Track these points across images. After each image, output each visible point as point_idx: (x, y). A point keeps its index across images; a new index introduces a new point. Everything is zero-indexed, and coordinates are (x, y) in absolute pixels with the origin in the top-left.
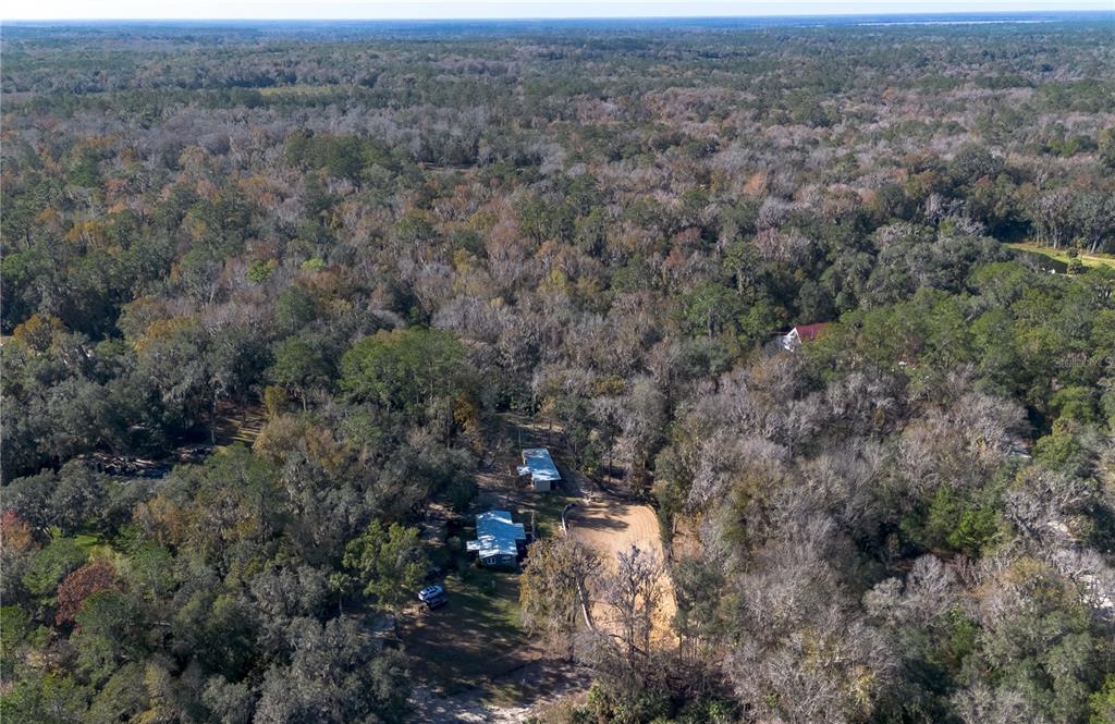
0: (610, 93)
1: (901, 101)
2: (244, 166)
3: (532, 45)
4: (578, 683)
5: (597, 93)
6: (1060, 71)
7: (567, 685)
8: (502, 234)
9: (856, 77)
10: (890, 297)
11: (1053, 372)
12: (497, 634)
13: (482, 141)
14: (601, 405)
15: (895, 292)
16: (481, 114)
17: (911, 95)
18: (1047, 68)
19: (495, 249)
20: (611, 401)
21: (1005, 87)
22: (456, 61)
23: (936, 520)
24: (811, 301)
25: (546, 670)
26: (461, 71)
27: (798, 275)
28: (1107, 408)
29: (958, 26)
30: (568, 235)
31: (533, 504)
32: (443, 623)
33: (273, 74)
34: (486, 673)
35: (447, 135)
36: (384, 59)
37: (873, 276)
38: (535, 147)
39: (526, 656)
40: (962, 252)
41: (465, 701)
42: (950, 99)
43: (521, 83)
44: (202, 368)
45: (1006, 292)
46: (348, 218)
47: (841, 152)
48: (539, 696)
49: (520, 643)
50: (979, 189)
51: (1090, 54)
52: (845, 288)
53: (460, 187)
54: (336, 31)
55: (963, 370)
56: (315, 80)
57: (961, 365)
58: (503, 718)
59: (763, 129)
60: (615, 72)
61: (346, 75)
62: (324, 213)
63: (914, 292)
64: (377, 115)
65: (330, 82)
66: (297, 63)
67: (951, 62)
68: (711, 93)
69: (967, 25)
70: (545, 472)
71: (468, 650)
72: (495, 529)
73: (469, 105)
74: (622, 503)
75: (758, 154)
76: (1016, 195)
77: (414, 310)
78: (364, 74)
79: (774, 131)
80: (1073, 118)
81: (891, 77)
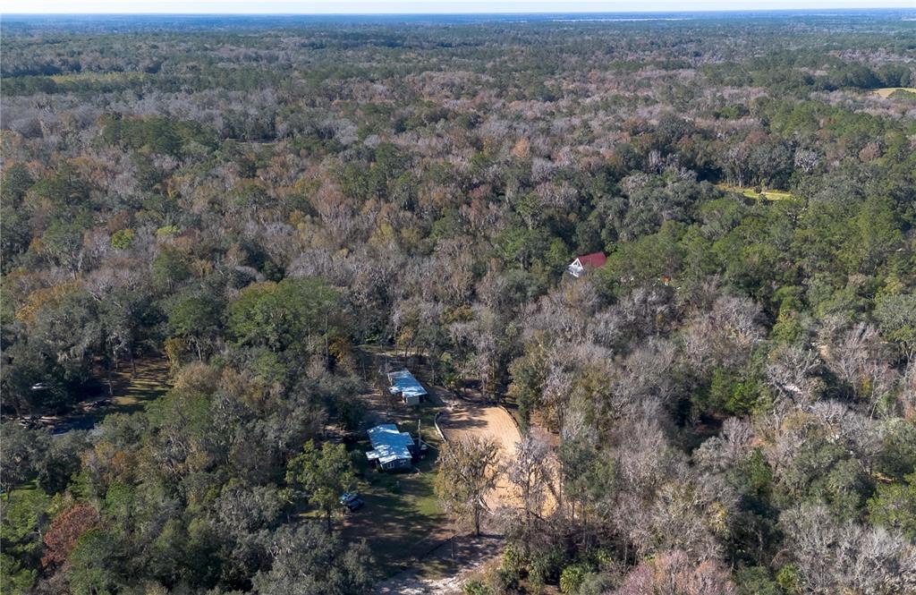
0: (376, 76)
1: (603, 81)
2: (62, 148)
3: (293, 36)
4: (488, 551)
5: (364, 75)
6: (706, 56)
7: (480, 554)
8: (327, 196)
9: (564, 62)
10: (643, 230)
11: (772, 276)
12: (413, 523)
13: (278, 119)
14: (457, 330)
15: (647, 226)
16: (269, 95)
17: (609, 75)
18: (697, 54)
19: (324, 209)
20: (464, 326)
21: (674, 69)
22: (231, 50)
23: (715, 392)
24: (586, 237)
25: (460, 545)
26: (238, 59)
27: (572, 217)
28: (811, 299)
29: (625, 22)
30: (383, 195)
31: (408, 416)
32: (365, 521)
33: (57, 63)
34: (414, 555)
35: (246, 115)
36: (164, 49)
37: (628, 215)
38: (327, 123)
39: (442, 537)
40: (687, 193)
41: (404, 579)
42: (638, 78)
43: (295, 69)
44: (99, 329)
45: (727, 220)
46: (184, 189)
47: (576, 121)
48: (460, 566)
49: (433, 527)
50: (683, 146)
51: (724, 43)
52: (608, 226)
53: (276, 158)
54: (103, 24)
55: (712, 280)
56: (100, 69)
57: (709, 277)
58: (438, 588)
59: (507, 104)
60: (373, 59)
61: (130, 63)
62: (158, 186)
63: (660, 226)
64: (173, 99)
65: (115, 70)
66: (79, 53)
67: (630, 50)
68: (458, 76)
69: (632, 22)
70: (413, 388)
71: (393, 539)
72: (386, 439)
73: (256, 88)
74: (479, 407)
75: (515, 125)
76: (709, 149)
77: (267, 265)
78: (147, 62)
79: (516, 106)
80: (728, 92)
81: (591, 62)
